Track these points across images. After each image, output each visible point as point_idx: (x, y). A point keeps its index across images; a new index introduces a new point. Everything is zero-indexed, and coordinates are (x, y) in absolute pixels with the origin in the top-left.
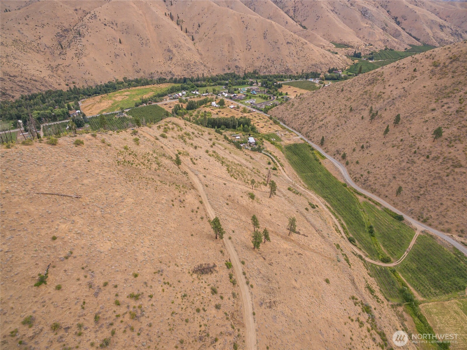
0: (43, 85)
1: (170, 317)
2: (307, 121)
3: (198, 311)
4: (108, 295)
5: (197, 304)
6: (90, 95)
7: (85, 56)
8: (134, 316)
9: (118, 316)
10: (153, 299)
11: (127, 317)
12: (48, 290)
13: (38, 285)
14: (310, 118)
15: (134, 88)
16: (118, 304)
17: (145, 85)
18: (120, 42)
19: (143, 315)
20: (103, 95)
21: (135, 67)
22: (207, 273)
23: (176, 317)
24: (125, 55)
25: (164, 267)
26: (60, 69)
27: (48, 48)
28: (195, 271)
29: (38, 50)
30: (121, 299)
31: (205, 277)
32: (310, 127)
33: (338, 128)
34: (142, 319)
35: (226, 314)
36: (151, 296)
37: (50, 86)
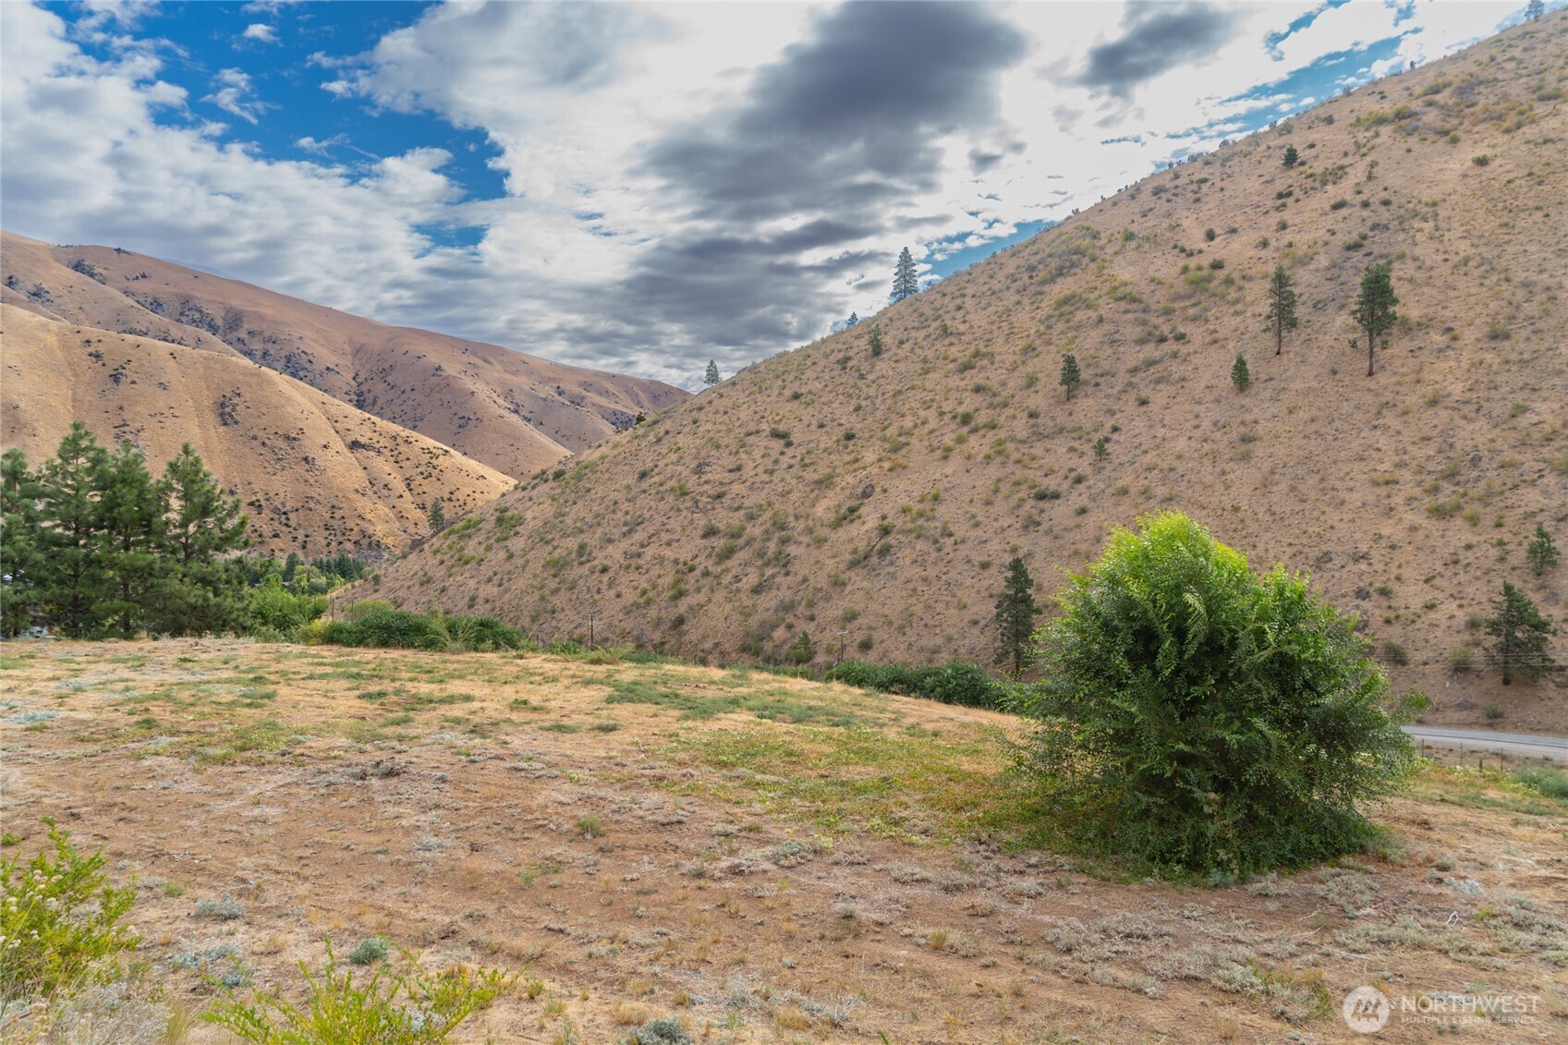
2: (704, 563)
14: (720, 543)
32: (757, 590)
33: (1059, 513)
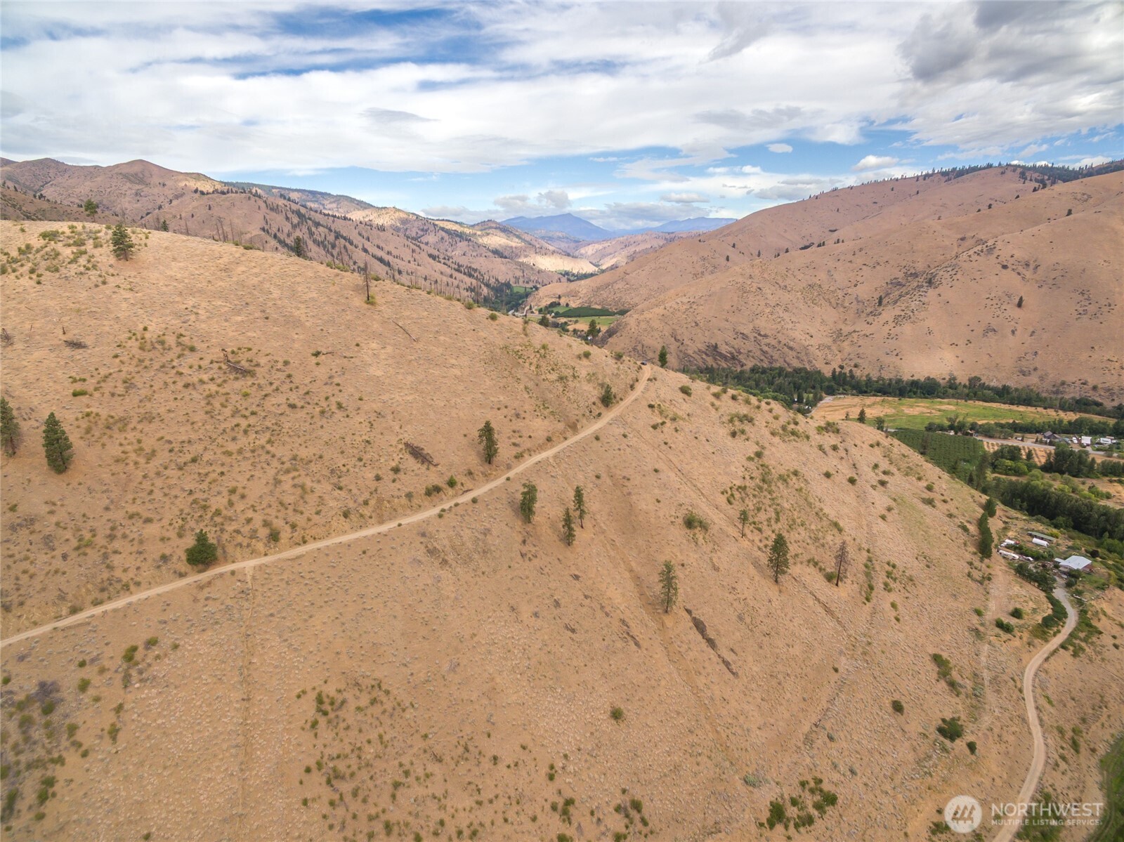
0: (798, 358)
1: (338, 437)
3: (360, 460)
4: (328, 390)
5: (366, 457)
6: (866, 392)
7: (913, 322)
8: (323, 412)
9: (317, 404)
10: (346, 419)
11: (318, 409)
12: (314, 360)
13: (313, 355)
15: (981, 403)
16: (327, 398)
17: (1019, 404)
18: (1020, 305)
19: (327, 418)
20: (890, 399)
21: (1024, 363)
22: (416, 457)
23: (340, 442)
24: (1013, 332)
25: (390, 417)
26: (850, 339)
27: (858, 302)
28: (407, 445)
29: (837, 304)
30: (331, 398)
31: (408, 456)
34: (324, 420)
35: (376, 490)
36: (348, 416)
37: (810, 362)
